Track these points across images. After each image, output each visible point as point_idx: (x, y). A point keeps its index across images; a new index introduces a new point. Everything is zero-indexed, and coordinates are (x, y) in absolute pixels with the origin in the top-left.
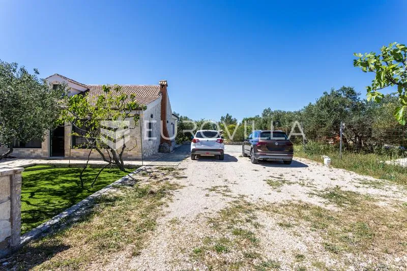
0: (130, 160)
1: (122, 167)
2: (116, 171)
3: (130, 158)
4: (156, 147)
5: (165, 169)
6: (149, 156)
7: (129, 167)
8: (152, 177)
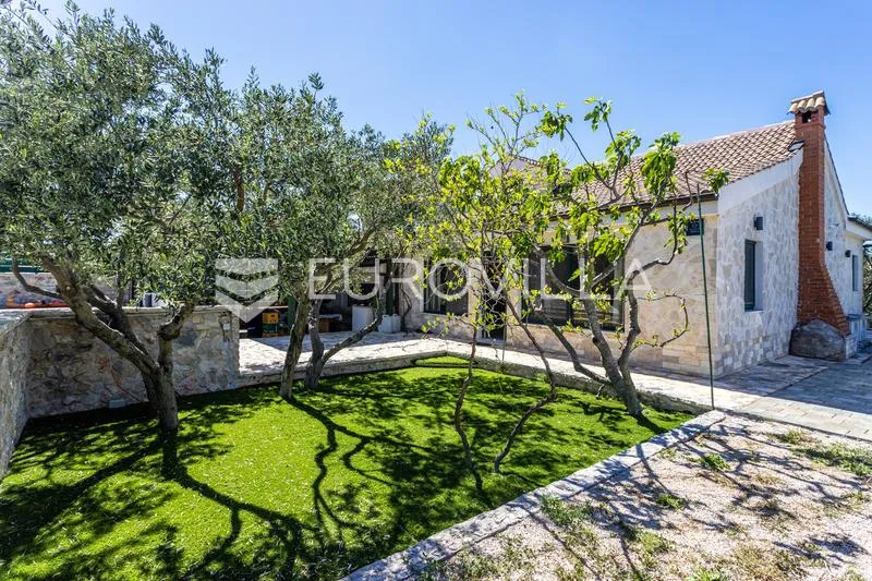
0: (668, 373)
1: (633, 401)
2: (609, 410)
3: (671, 366)
4: (776, 335)
5: (832, 459)
6: (746, 367)
7: (661, 403)
8: (750, 491)
